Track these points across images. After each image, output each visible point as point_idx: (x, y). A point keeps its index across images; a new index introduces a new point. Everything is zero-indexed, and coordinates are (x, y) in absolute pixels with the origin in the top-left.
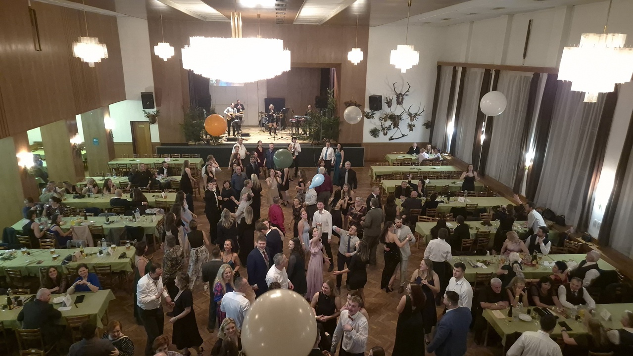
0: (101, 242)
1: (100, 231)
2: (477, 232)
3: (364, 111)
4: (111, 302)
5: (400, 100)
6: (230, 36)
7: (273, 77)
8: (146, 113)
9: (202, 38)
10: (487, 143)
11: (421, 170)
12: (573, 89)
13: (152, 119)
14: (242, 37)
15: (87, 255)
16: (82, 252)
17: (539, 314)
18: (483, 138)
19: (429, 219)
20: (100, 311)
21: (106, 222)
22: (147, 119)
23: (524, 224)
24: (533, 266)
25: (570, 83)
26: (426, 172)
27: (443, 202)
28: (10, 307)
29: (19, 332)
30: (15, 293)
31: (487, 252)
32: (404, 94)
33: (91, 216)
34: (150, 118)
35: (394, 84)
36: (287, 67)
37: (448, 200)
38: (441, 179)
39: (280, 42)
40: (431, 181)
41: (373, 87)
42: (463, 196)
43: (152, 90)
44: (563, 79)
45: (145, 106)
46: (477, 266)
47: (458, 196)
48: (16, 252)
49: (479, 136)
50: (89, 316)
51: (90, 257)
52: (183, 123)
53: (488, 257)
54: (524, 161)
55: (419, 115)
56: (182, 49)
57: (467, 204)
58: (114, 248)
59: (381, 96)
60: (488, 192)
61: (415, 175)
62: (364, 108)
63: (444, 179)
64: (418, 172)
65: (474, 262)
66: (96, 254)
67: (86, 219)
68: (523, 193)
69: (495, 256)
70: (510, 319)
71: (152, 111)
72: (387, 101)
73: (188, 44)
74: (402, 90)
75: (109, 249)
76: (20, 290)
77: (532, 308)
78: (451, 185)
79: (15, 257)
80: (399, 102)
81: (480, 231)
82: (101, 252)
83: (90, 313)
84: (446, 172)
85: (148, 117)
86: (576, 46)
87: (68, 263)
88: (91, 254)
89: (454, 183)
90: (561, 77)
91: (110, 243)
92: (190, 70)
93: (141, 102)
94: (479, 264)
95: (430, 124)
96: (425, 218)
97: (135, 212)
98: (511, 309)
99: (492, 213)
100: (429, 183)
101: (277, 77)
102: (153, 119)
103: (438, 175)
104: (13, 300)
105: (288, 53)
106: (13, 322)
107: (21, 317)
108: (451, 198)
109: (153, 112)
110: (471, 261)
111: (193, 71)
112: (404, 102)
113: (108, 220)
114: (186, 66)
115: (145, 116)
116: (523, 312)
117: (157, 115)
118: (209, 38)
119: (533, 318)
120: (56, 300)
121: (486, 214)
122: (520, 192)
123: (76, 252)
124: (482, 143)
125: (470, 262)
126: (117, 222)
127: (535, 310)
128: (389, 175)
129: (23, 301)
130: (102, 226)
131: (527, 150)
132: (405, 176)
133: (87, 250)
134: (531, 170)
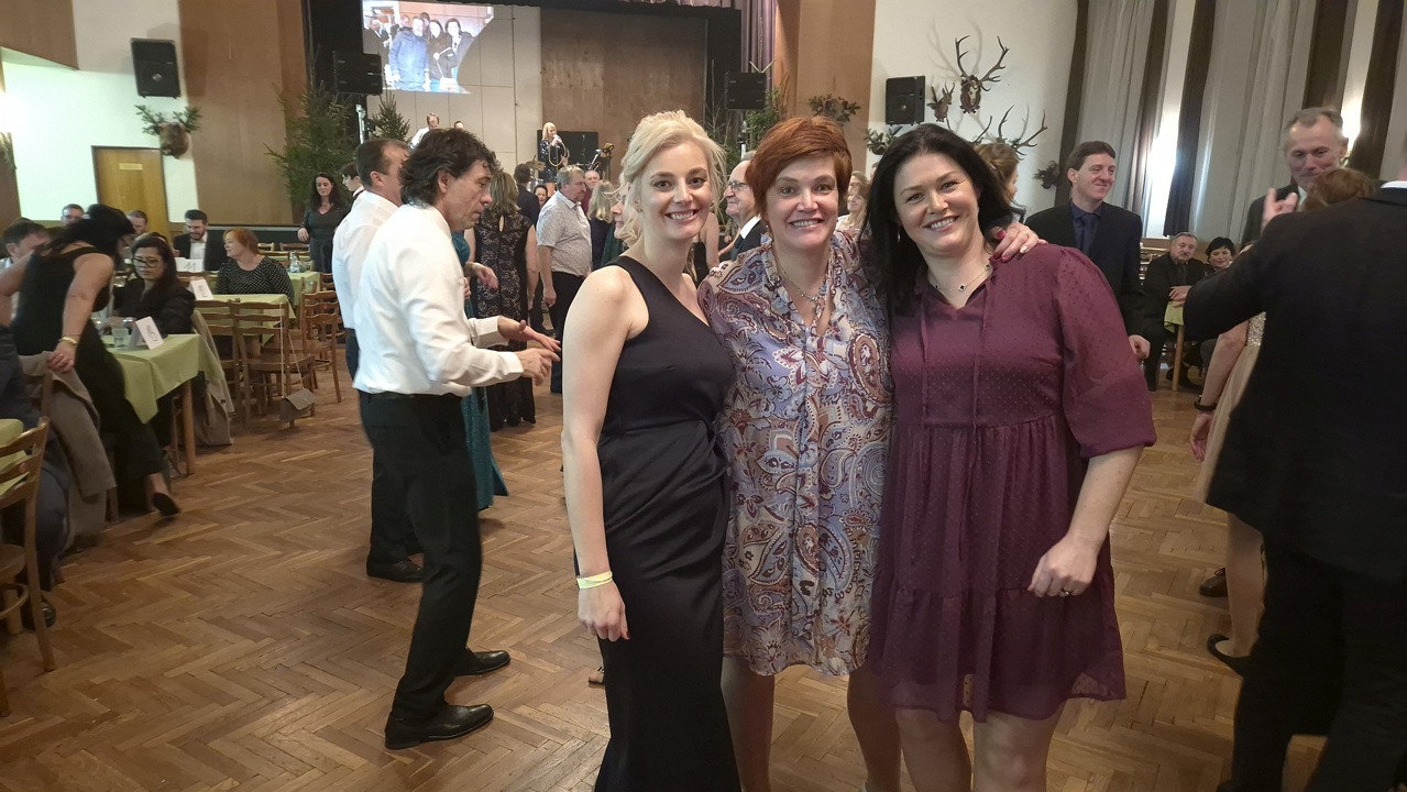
3: (867, 132)
5: (973, 97)
8: (149, 118)
13: (172, 137)
22: (154, 142)
32: (986, 78)
34: (165, 133)
35: (958, 44)
41: (892, 57)
43: (174, 35)
45: (146, 87)
52: (282, 152)
55: (1026, 144)
59: (923, 78)
62: (867, 120)
71: (173, 108)
72: (935, 99)
80: (970, 105)
85: (157, 129)
102: (175, 141)
109: (178, 115)
115: (146, 130)
117: (189, 127)
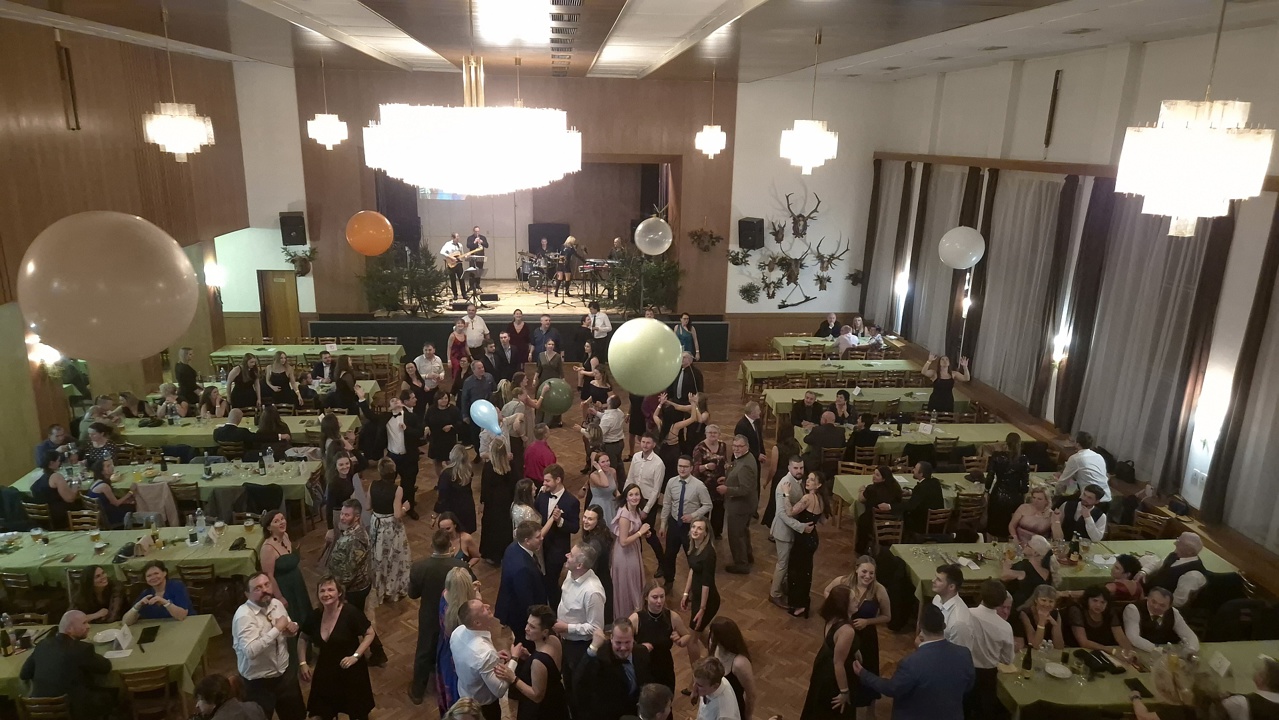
0: (194, 515)
1: (195, 494)
2: (958, 494)
3: (728, 251)
4: (212, 640)
5: (801, 228)
6: (461, 104)
7: (546, 184)
8: (288, 254)
9: (405, 107)
10: (976, 313)
11: (844, 370)
12: (1146, 210)
13: (301, 266)
14: (487, 104)
15: (165, 543)
16: (154, 537)
17: (1086, 664)
18: (966, 303)
19: (861, 468)
20: (190, 658)
21: (204, 476)
22: (291, 267)
23: (1052, 479)
24: (1073, 564)
25: (1140, 199)
26: (854, 372)
27: (888, 434)
28: (6, 651)
29: (23, 703)
30: (16, 622)
31: (978, 536)
32: (809, 217)
33: (175, 462)
34: (298, 263)
35: (787, 197)
36: (576, 166)
37: (899, 429)
38: (884, 386)
39: (560, 116)
40: (863, 389)
41: (745, 203)
42: (927, 421)
43: (302, 208)
44: (1126, 192)
45: (288, 240)
47: (919, 421)
48: (20, 537)
49: (960, 301)
50: (167, 669)
51: (172, 547)
52: (364, 275)
53: (981, 546)
54: (1050, 351)
55: (838, 258)
56: (364, 129)
57: (937, 438)
58: (220, 529)
59: (761, 221)
60: (979, 414)
61: (831, 379)
62: (728, 244)
63: (891, 386)
64: (837, 373)
65: (953, 555)
66: (183, 540)
67: (164, 469)
68: (1050, 416)
69: (995, 545)
70: (1028, 673)
71: (301, 250)
72: (775, 229)
73: (377, 119)
74: (803, 208)
75: (211, 531)
76: (28, 616)
77: (1071, 651)
78: (904, 399)
79: (17, 549)
80: (799, 233)
81: (964, 492)
82: (193, 538)
83: (170, 664)
84: (894, 372)
85: (293, 262)
86: (1151, 126)
87: (125, 560)
88: (173, 542)
89: (911, 394)
90: (1122, 186)
91: (212, 519)
92: (380, 170)
93: (278, 234)
94: (963, 561)
95: (860, 276)
96: (853, 467)
97: (265, 454)
98: (1029, 654)
99: (987, 455)
100: (860, 394)
101: (554, 185)
102: (303, 266)
103: (878, 380)
104: (12, 637)
105: (576, 137)
106: (11, 682)
107: (28, 672)
108: (904, 426)
109: (304, 252)
110: (946, 554)
111: (385, 172)
112: (807, 232)
113: (209, 472)
114: (372, 162)
115: (287, 261)
116: (1054, 660)
117: (311, 258)
118: (419, 108)
119: (1074, 671)
120: (101, 635)
121: (975, 458)
122: (1042, 415)
123: (144, 535)
124: (965, 314)
125: (945, 557)
126: (227, 475)
127: (1078, 654)
128: (780, 378)
129: (33, 638)
130: (196, 484)
131: (1055, 330)
132: (812, 380)
133: (166, 533)
134: (1064, 369)
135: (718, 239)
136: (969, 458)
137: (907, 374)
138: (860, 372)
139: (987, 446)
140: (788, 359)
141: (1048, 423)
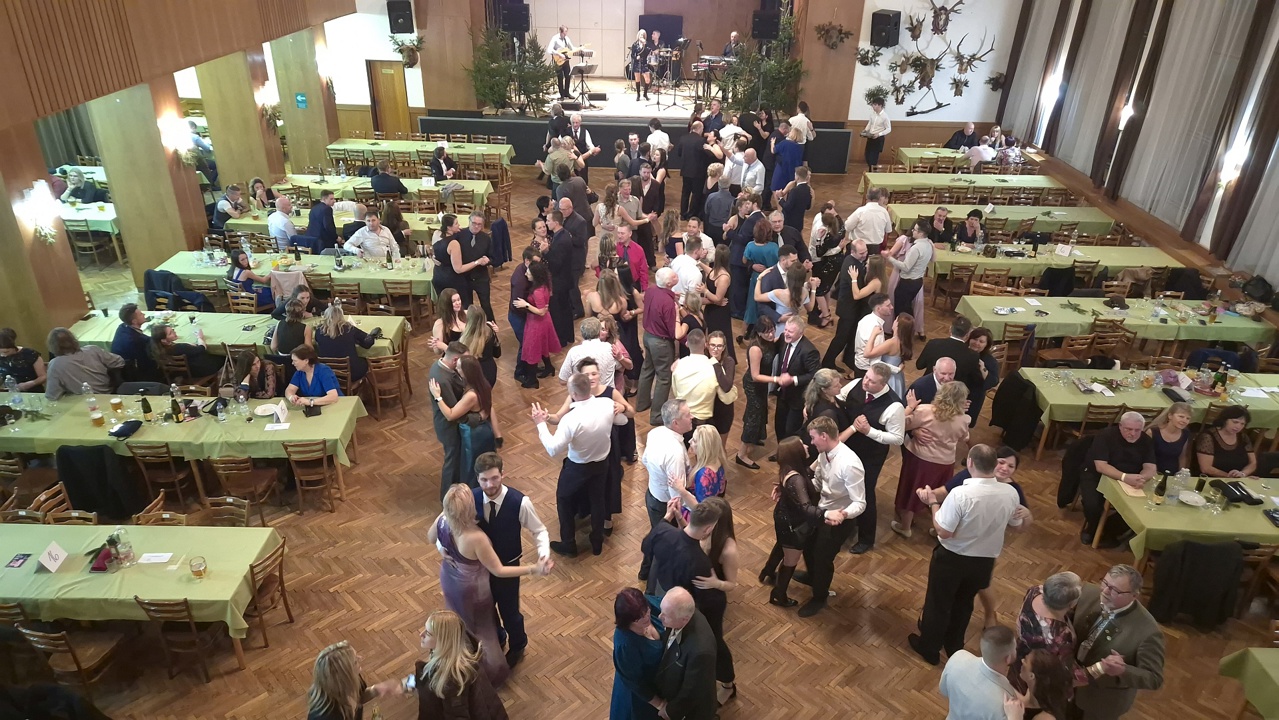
2: (1096, 320)
3: (857, 49)
4: (360, 420)
8: (396, 43)
10: (1135, 125)
11: (975, 185)
13: (409, 56)
18: (1126, 113)
19: (993, 290)
20: (343, 435)
21: (336, 267)
22: (399, 57)
23: (1199, 308)
24: (1217, 395)
26: (986, 188)
27: (1022, 255)
28: (177, 418)
30: (184, 393)
31: (1115, 363)
32: (952, 10)
34: (405, 54)
37: (1035, 249)
38: (1018, 204)
40: (998, 208)
42: (1067, 243)
45: (395, 28)
46: (1091, 391)
47: (1057, 242)
49: (1118, 110)
50: (323, 442)
52: (472, 69)
53: (1117, 373)
54: (1218, 170)
55: (979, 59)
57: (1075, 261)
59: (900, 13)
60: (1121, 236)
61: (962, 195)
62: (858, 41)
63: (1026, 204)
64: (968, 188)
65: (1086, 381)
67: (298, 258)
68: (1206, 239)
69: (1132, 372)
70: (1159, 499)
71: (409, 39)
72: (912, 24)
78: (1041, 218)
81: (1101, 317)
83: (327, 437)
84: (1031, 189)
85: (401, 51)
89: (1048, 214)
93: (385, 21)
94: (1097, 387)
95: (1002, 80)
96: (985, 288)
98: (1165, 480)
99: (1128, 281)
100: (993, 212)
102: (411, 56)
103: (1013, 197)
104: (182, 406)
108: (1040, 247)
109: (412, 41)
110: (1079, 379)
112: (949, 27)
113: (340, 264)
115: (395, 50)
117: (418, 48)
119: (1208, 500)
120: (261, 409)
121: (1115, 283)
122: (1196, 239)
124: (1121, 127)
125: (1077, 382)
126: (357, 267)
128: (905, 193)
129: (199, 408)
130: (330, 275)
131: (1227, 146)
132: (938, 195)
134: (1232, 190)
135: (848, 34)
136: (1109, 283)
137: (1045, 192)
138: (993, 188)
139: (1128, 271)
140: (914, 172)
141: (1202, 248)
